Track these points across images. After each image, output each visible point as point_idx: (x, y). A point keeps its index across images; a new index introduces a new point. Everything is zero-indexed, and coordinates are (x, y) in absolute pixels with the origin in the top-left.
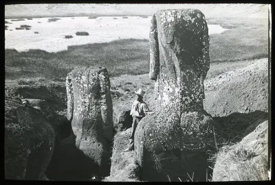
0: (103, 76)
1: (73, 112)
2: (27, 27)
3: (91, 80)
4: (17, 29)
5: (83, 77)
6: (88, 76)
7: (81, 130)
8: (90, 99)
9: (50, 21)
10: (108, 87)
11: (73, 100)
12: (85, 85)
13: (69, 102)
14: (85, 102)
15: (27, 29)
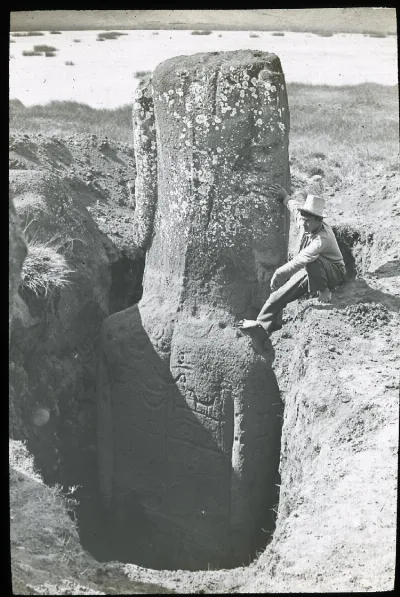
0: (268, 85)
1: (152, 218)
2: (49, 52)
3: (222, 98)
4: (25, 54)
5: (195, 87)
6: (214, 82)
7: (179, 281)
8: (216, 169)
9: (102, 38)
10: (281, 126)
11: (153, 175)
12: (202, 119)
13: (139, 182)
14: (197, 183)
15: (48, 55)
